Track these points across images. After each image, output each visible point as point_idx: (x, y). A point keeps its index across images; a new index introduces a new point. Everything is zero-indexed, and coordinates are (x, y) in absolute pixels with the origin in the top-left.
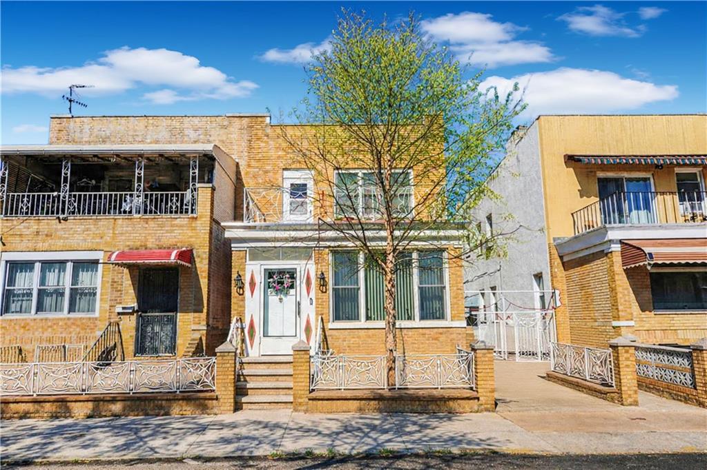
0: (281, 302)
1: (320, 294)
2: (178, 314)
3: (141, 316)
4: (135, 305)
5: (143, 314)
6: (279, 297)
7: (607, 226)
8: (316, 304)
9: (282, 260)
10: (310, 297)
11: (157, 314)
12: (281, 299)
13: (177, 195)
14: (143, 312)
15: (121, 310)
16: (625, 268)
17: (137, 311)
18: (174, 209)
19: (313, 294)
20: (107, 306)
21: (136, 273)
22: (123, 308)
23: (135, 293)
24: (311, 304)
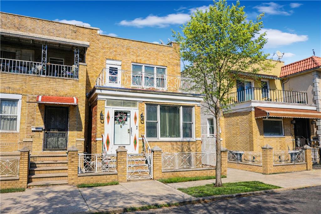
0: (121, 127)
1: (141, 124)
2: (68, 132)
3: (46, 133)
4: (43, 126)
5: (48, 132)
6: (120, 125)
7: (252, 100)
8: (139, 129)
9: (123, 106)
10: (136, 125)
11: (56, 132)
12: (121, 126)
13: (66, 67)
14: (48, 131)
15: (35, 129)
16: (256, 118)
17: (44, 130)
18: (64, 75)
19: (137, 124)
20: (25, 126)
21: (43, 108)
22: (36, 128)
23: (43, 120)
24: (137, 129)
